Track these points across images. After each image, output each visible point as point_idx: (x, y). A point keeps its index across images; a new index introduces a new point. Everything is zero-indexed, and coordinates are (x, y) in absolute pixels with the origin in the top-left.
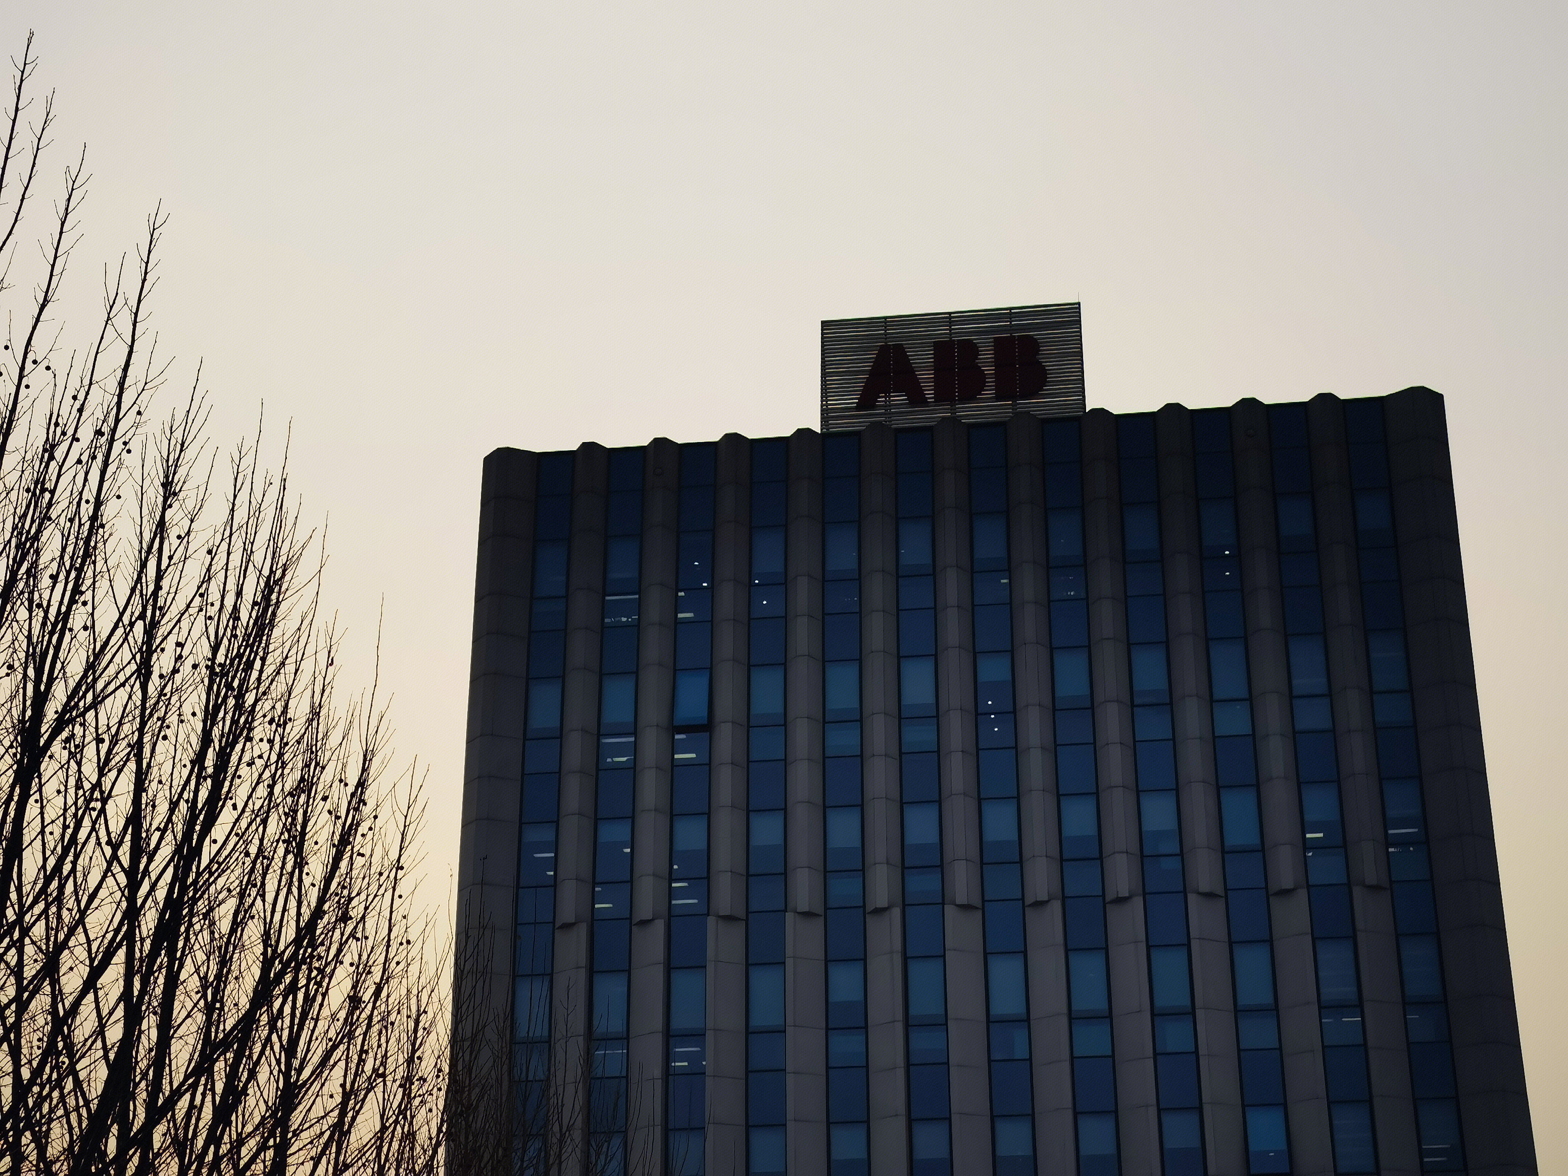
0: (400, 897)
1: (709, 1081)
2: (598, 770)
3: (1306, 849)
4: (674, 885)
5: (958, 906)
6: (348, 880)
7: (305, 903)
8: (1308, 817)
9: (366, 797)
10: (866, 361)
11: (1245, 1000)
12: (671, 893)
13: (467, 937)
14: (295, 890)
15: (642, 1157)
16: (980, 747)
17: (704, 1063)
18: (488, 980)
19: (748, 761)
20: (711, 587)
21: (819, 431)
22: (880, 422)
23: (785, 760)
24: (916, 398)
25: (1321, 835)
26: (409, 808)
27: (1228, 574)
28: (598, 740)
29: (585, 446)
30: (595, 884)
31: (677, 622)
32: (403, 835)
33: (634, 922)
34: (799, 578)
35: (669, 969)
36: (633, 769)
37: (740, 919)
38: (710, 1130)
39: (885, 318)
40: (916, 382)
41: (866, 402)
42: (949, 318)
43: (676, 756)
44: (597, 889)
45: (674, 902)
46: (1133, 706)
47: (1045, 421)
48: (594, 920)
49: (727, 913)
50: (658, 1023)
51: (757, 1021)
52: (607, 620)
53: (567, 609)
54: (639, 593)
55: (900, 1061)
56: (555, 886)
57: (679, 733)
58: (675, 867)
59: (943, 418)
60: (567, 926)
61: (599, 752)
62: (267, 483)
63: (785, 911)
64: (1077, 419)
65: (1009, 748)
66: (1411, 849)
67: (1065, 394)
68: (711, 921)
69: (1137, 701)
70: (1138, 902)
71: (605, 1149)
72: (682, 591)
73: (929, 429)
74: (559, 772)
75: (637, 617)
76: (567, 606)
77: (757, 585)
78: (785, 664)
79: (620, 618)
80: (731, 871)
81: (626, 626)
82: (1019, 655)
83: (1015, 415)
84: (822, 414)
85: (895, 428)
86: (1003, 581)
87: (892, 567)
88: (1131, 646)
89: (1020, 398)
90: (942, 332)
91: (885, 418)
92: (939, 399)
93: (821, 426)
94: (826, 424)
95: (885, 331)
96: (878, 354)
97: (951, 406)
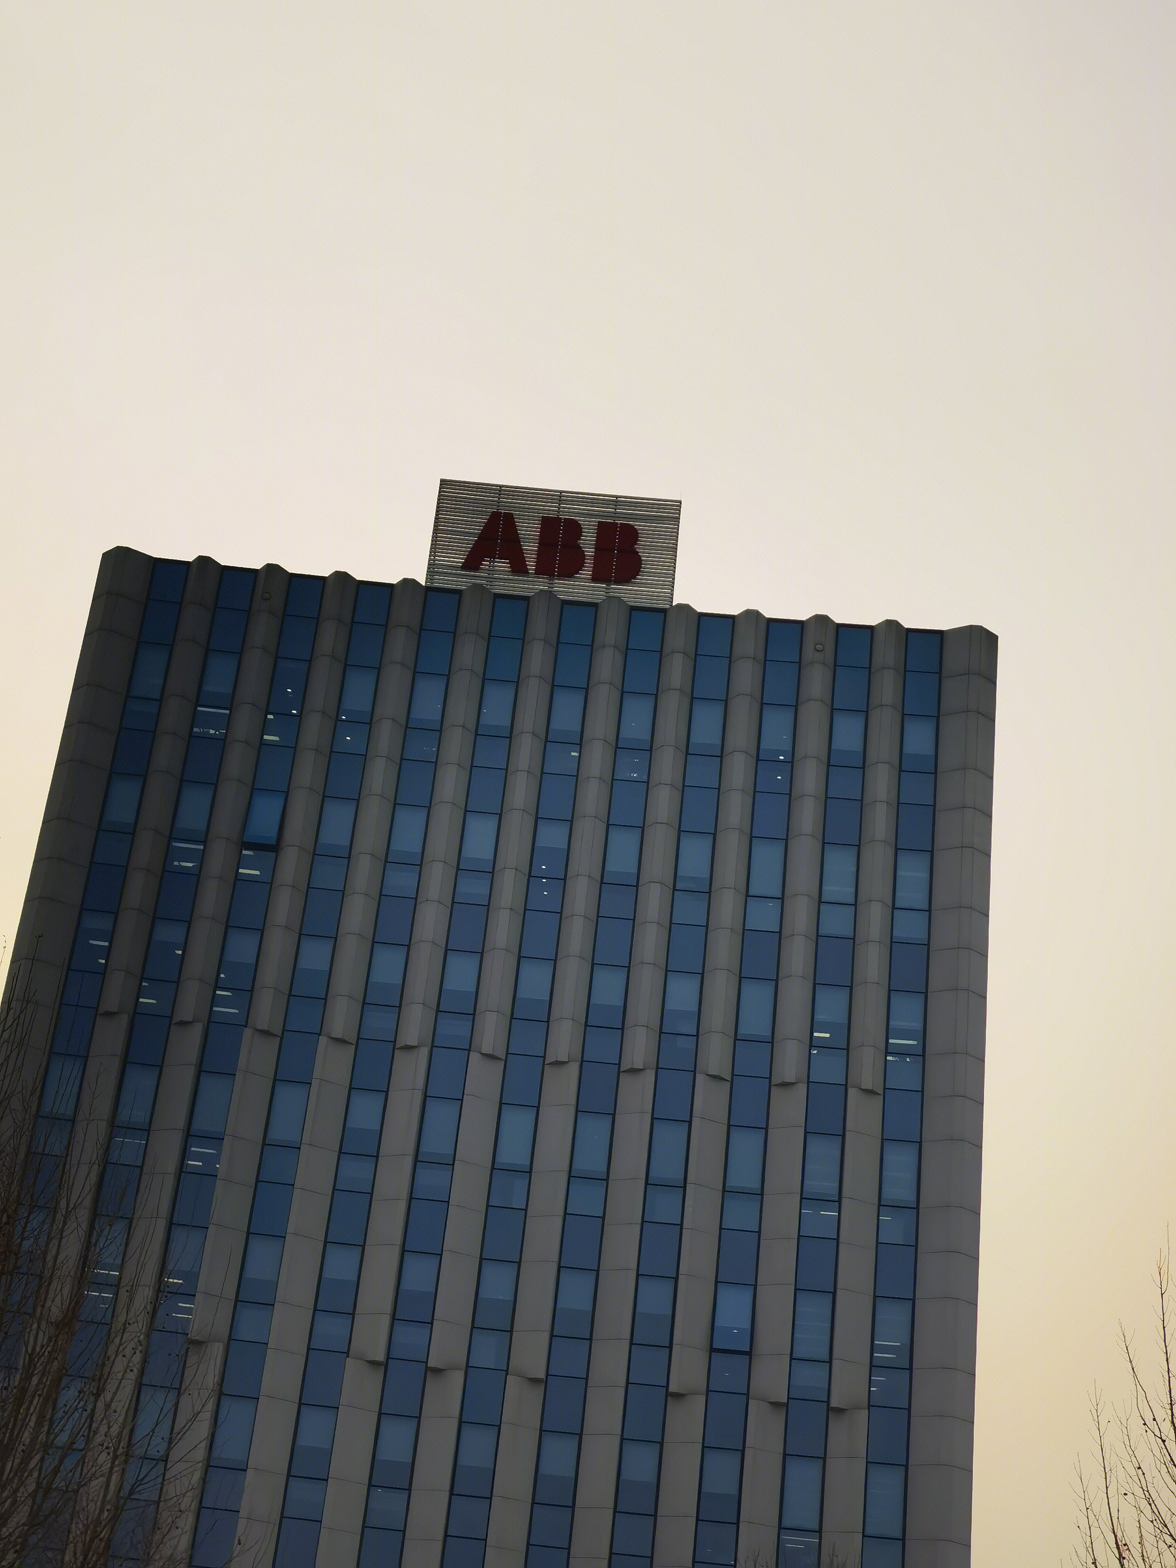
1: (219, 1184)
2: (164, 871)
3: (811, 1046)
4: (218, 992)
5: (482, 1054)
8: (819, 1017)
10: (477, 524)
11: (734, 1182)
12: (214, 1000)
13: (9, 1008)
15: (141, 1246)
16: (529, 907)
17: (218, 1166)
18: (22, 1052)
19: (308, 887)
20: (300, 715)
21: (424, 585)
22: (481, 585)
23: (344, 891)
24: (519, 568)
25: (828, 1035)
27: (779, 777)
28: (169, 843)
29: (201, 558)
30: (142, 979)
31: (263, 743)
33: (174, 1021)
34: (382, 720)
35: (200, 1071)
36: (196, 876)
37: (278, 1036)
38: (212, 1229)
39: (501, 486)
40: (520, 552)
41: (472, 563)
42: (560, 497)
43: (241, 871)
44: (144, 984)
45: (215, 1009)
46: (674, 889)
47: (634, 609)
48: (137, 1013)
49: (265, 1027)
50: (180, 1121)
51: (275, 1135)
52: (195, 730)
53: (159, 712)
54: (230, 709)
55: (404, 1194)
56: (104, 974)
57: (246, 849)
58: (222, 976)
59: (541, 591)
60: (109, 1014)
61: (168, 854)
63: (320, 1034)
64: (664, 611)
65: (556, 912)
66: (908, 1060)
67: (656, 586)
68: (247, 1033)
69: (679, 886)
70: (650, 1076)
71: (106, 1232)
72: (270, 714)
73: (526, 599)
74: (127, 867)
75: (225, 731)
76: (159, 709)
77: (343, 720)
78: (358, 800)
79: (208, 730)
80: (275, 989)
81: (212, 738)
82: (578, 825)
83: (606, 599)
84: (428, 568)
85: (494, 593)
86: (573, 754)
87: (472, 725)
88: (682, 833)
89: (614, 583)
90: (551, 509)
91: (487, 581)
92: (539, 572)
93: (427, 579)
94: (431, 578)
95: (499, 499)
96: (488, 520)
97: (550, 580)
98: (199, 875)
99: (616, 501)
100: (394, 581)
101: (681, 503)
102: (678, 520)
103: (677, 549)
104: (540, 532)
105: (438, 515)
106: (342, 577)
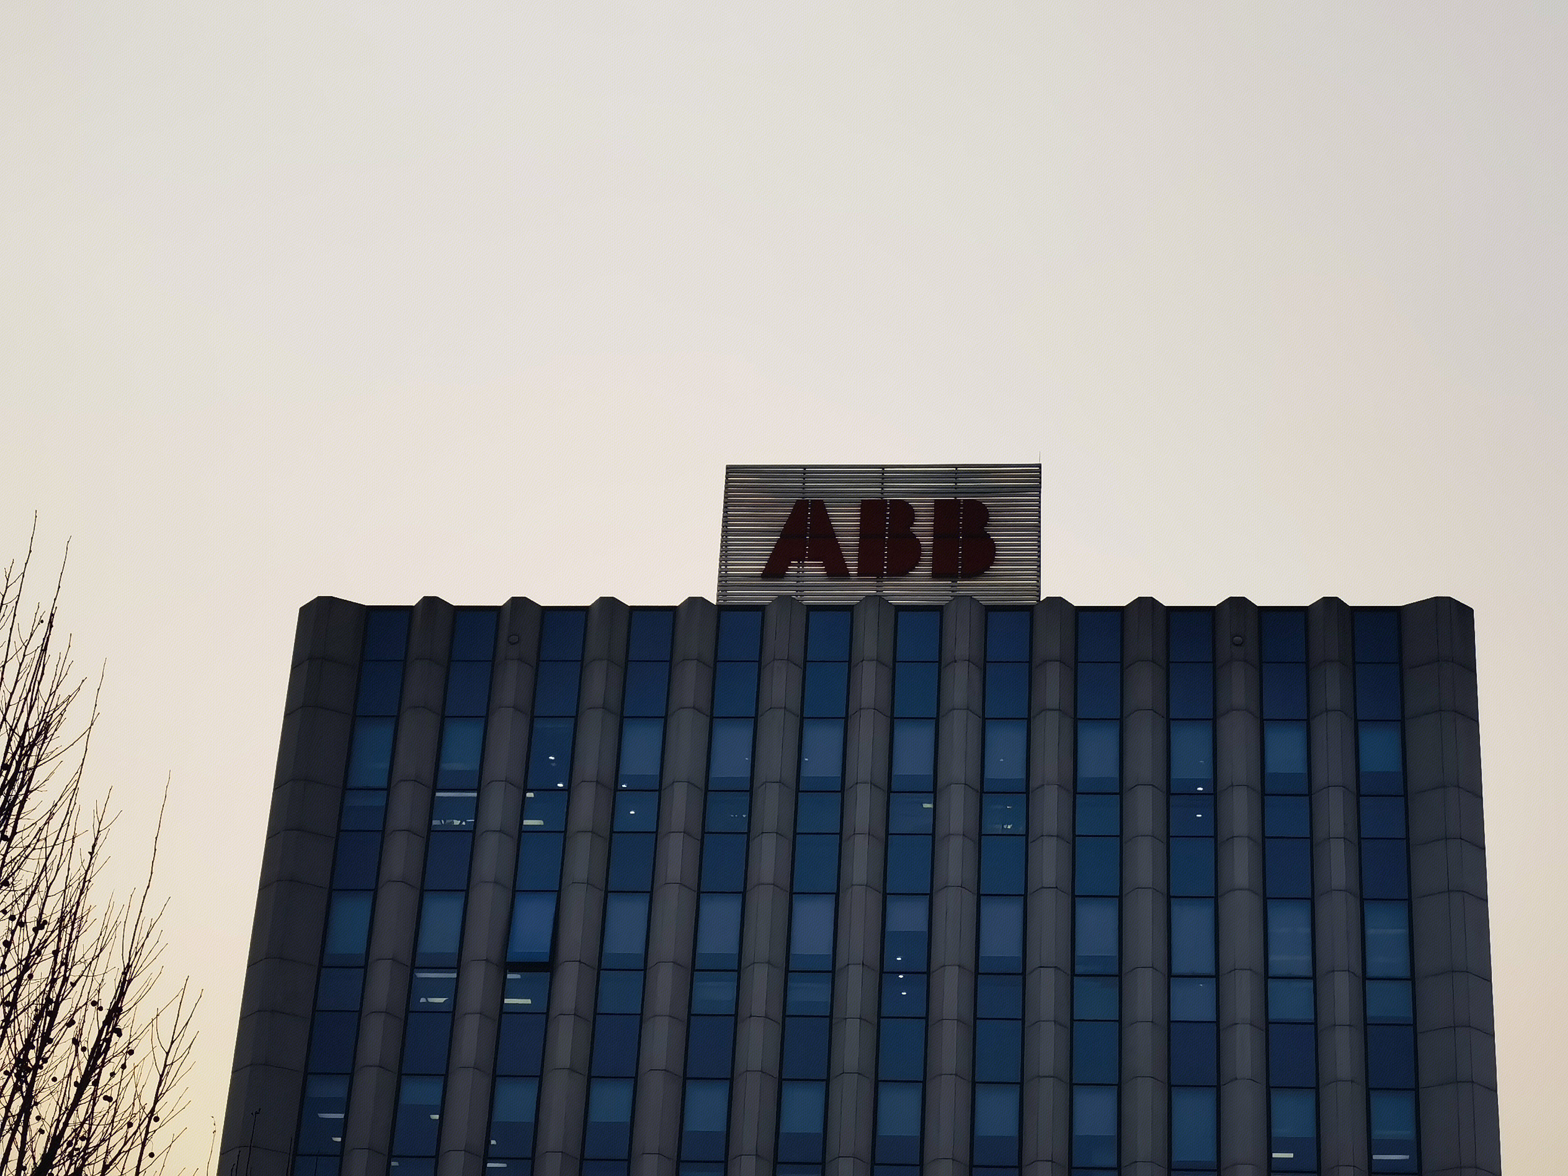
0: (152, 1155)
2: (408, 1011)
3: (1270, 1171)
4: (489, 1165)
6: (86, 1127)
7: (29, 1153)
8: (1277, 1132)
9: (121, 1025)
10: (779, 519)
14: (18, 1137)
16: (884, 1013)
19: (595, 1013)
20: (568, 789)
21: (715, 602)
22: (790, 596)
23: (642, 1014)
24: (836, 570)
25: (1291, 1155)
26: (172, 1042)
27: (1199, 816)
28: (412, 973)
29: (426, 600)
30: (391, 1157)
31: (523, 830)
32: (161, 1076)
34: (675, 784)
36: (452, 1013)
39: (804, 466)
40: (837, 548)
41: (774, 570)
42: (882, 473)
43: (507, 1001)
44: (393, 1164)
46: (1073, 974)
47: (990, 609)
52: (435, 822)
53: (387, 804)
54: (478, 790)
56: (341, 1156)
57: (513, 971)
58: (493, 1142)
59: (867, 596)
61: (411, 988)
62: (37, 621)
64: (1030, 608)
65: (919, 1018)
67: (1017, 577)
69: (1079, 969)
72: (531, 791)
73: (850, 608)
74: (360, 1012)
75: (473, 820)
76: (388, 800)
77: (624, 790)
78: (651, 893)
79: (451, 821)
80: (562, 1152)
81: (459, 831)
82: (939, 900)
83: (954, 599)
84: (719, 581)
85: (807, 605)
86: (926, 806)
87: (791, 779)
88: (1076, 899)
89: (962, 578)
90: (872, 491)
91: (797, 591)
92: (863, 572)
93: (718, 596)
94: (724, 593)
95: (804, 484)
96: (792, 511)
97: (877, 581)
98: (453, 1013)
99: (956, 472)
100: (677, 603)
101: (1040, 468)
102: (1038, 489)
103: (1040, 527)
104: (860, 521)
105: (727, 512)
106: (609, 604)
